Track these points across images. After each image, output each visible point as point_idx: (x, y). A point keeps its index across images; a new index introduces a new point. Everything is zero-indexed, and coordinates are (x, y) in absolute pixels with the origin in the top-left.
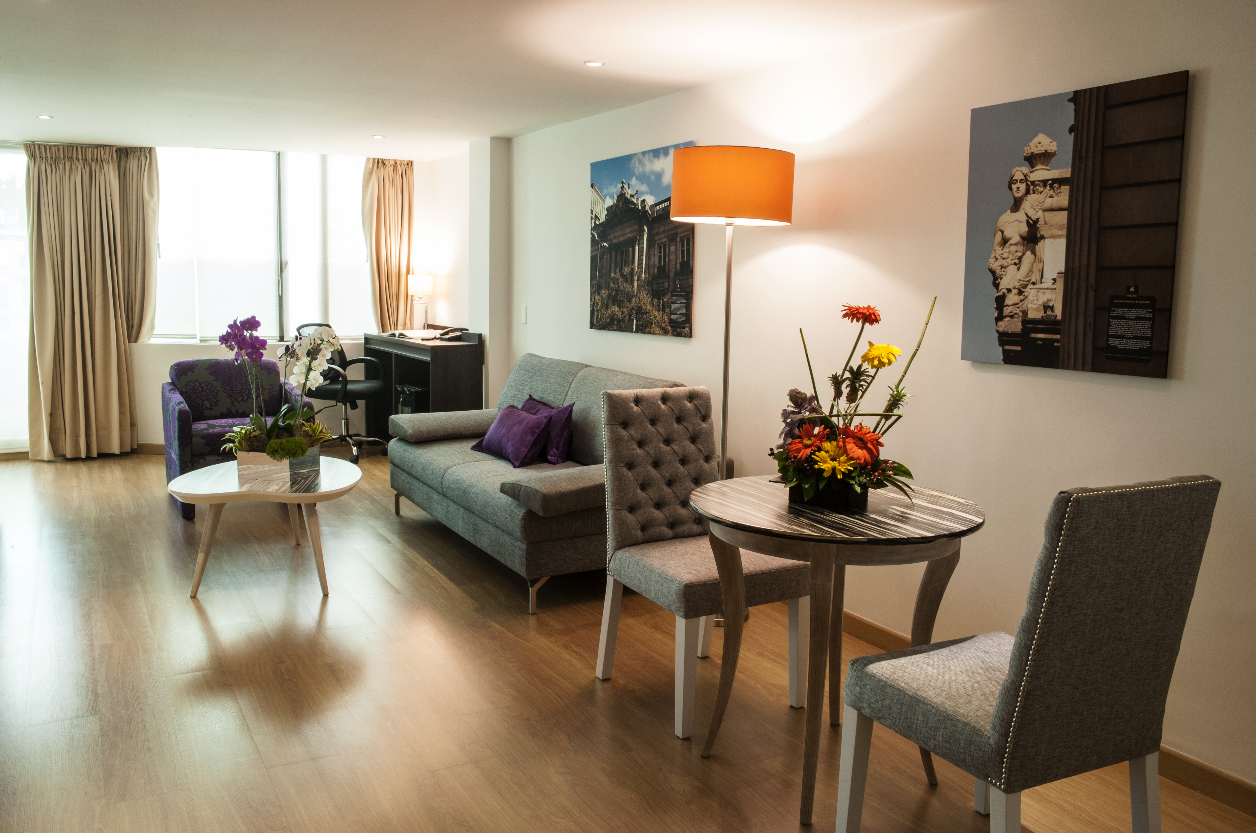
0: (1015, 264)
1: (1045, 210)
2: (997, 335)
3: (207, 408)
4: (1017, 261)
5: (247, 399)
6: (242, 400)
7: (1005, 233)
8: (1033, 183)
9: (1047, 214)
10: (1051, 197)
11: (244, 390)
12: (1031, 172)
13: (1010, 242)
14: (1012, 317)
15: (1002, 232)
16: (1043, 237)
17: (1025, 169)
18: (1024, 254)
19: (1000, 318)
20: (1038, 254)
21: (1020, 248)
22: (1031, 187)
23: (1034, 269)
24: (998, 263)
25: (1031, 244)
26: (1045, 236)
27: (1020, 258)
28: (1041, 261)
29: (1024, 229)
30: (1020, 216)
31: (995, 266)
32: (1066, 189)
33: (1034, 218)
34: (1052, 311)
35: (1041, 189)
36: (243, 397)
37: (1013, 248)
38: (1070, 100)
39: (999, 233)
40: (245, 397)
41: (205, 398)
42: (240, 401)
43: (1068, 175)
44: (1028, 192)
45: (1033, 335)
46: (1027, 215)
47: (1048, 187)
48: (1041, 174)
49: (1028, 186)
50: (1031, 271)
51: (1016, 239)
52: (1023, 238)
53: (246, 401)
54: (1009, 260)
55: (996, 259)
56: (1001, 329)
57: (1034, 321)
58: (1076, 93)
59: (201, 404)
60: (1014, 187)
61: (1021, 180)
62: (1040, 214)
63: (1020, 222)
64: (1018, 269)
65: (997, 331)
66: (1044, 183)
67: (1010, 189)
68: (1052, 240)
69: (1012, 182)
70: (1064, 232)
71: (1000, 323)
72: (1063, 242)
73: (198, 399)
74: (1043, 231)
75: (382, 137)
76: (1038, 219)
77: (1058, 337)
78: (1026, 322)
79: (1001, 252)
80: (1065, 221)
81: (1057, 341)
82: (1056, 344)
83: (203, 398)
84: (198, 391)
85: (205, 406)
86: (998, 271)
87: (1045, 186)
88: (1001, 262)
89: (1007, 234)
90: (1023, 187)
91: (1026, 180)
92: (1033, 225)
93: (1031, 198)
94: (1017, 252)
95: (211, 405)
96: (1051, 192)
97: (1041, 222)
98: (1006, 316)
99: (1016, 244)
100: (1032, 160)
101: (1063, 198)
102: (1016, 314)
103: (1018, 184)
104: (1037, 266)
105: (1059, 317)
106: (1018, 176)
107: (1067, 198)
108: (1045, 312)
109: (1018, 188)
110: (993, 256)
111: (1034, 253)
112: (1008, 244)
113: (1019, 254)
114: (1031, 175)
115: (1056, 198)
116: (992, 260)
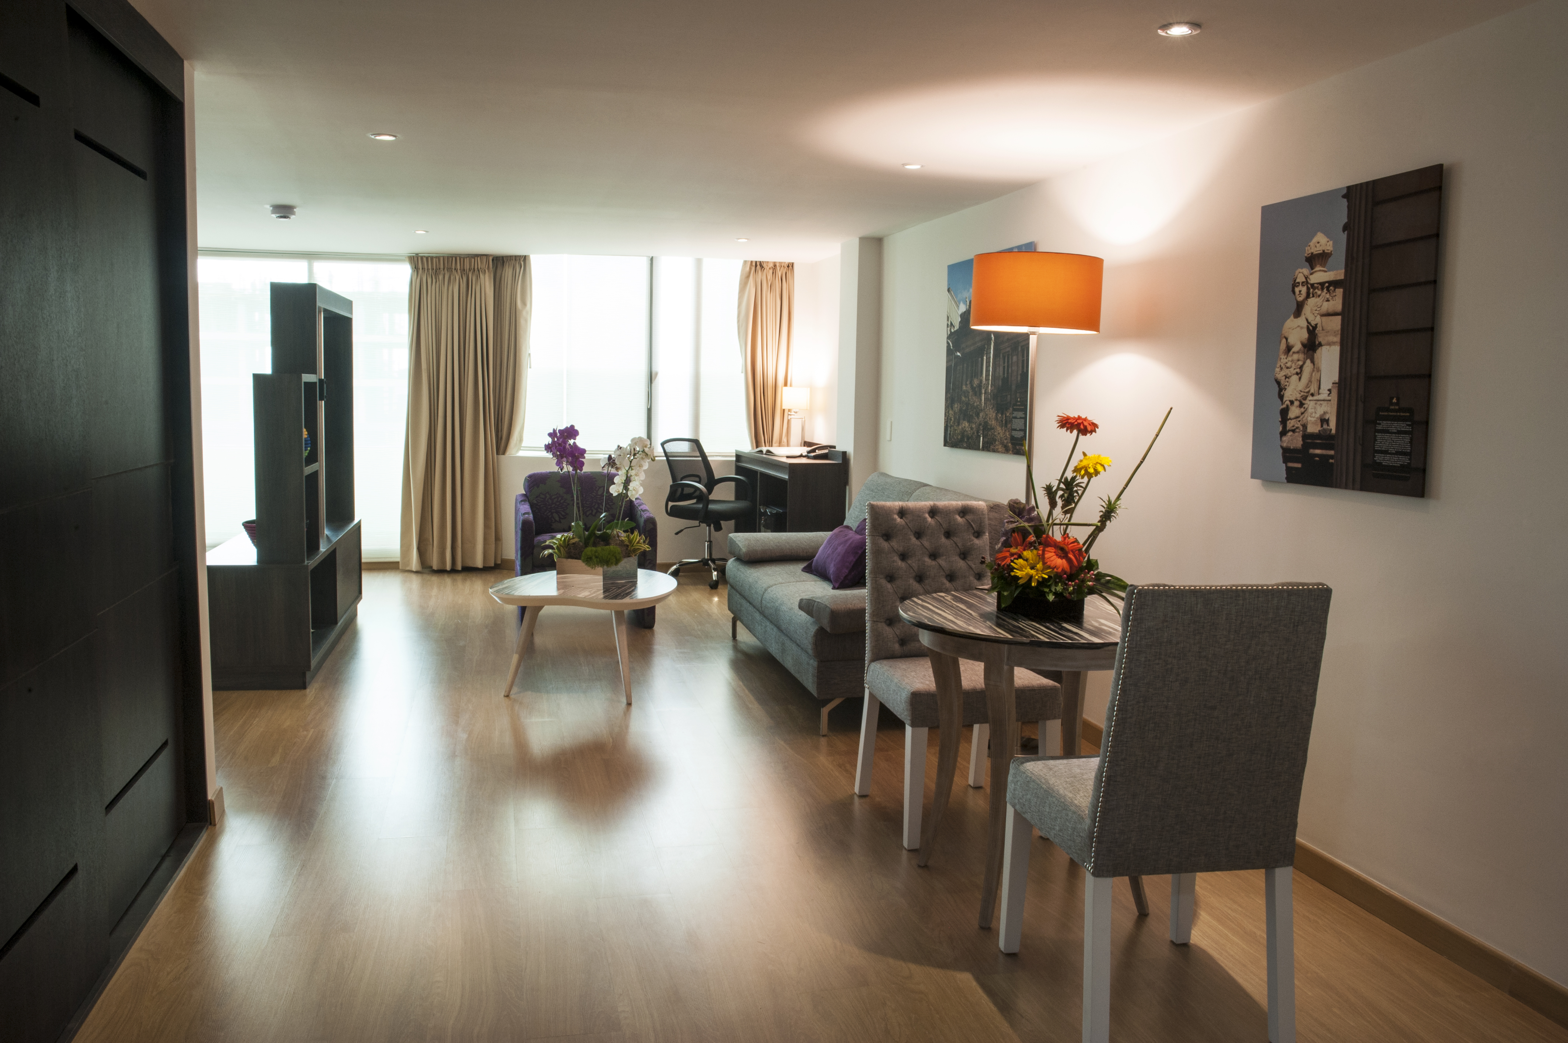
0: (1297, 374)
1: (1323, 315)
2: (1281, 451)
3: (556, 521)
4: (1298, 370)
5: (596, 513)
6: (591, 514)
7: (1289, 340)
8: (1312, 285)
9: (1324, 318)
10: (1328, 300)
11: (594, 504)
12: (1311, 274)
13: (1293, 350)
14: (1294, 431)
15: (1287, 339)
16: (1320, 345)
17: (1306, 271)
18: (1304, 363)
19: (1283, 433)
20: (1316, 363)
21: (1301, 356)
22: (1312, 289)
23: (1313, 379)
24: (1283, 373)
25: (1311, 352)
26: (1323, 343)
27: (1301, 367)
28: (1319, 370)
29: (1305, 335)
30: (1301, 322)
31: (1280, 375)
32: (1340, 292)
33: (1313, 323)
34: (1328, 425)
35: (1319, 292)
36: (592, 511)
37: (1296, 357)
38: (1344, 196)
39: (1284, 340)
40: (595, 511)
41: (554, 511)
42: (589, 515)
43: (1342, 277)
44: (1308, 296)
45: (1312, 451)
46: (1307, 320)
47: (1325, 290)
48: (1320, 276)
49: (1308, 289)
50: (1310, 381)
51: (1298, 347)
52: (1304, 345)
53: (595, 516)
54: (1292, 369)
55: (1282, 369)
56: (1285, 445)
57: (1312, 436)
58: (1349, 188)
59: (550, 517)
60: (1297, 290)
61: (1303, 282)
62: (1318, 320)
63: (1302, 328)
64: (1300, 379)
65: (1282, 447)
66: (1322, 284)
67: (1294, 292)
68: (1328, 347)
69: (1295, 285)
70: (1337, 339)
71: (1284, 438)
72: (1337, 349)
73: (548, 511)
74: (1321, 338)
75: (747, 240)
76: (1316, 325)
77: (1332, 452)
78: (1306, 436)
79: (1286, 361)
80: (1339, 327)
81: (1332, 457)
82: (1331, 461)
83: (553, 511)
84: (548, 504)
85: (554, 518)
86: (1283, 382)
87: (1322, 289)
88: (1285, 372)
89: (1291, 341)
90: (1304, 290)
91: (1307, 282)
92: (1312, 330)
93: (1312, 301)
94: (1298, 360)
95: (560, 518)
96: (1328, 296)
97: (1319, 328)
98: (1289, 431)
99: (1298, 352)
100: (1313, 261)
101: (1337, 303)
102: (1297, 428)
103: (1300, 288)
104: (1315, 376)
105: (1333, 431)
106: (1301, 279)
107: (1341, 301)
108: (1322, 426)
109: (1300, 291)
110: (1278, 365)
111: (1313, 362)
112: (1291, 353)
113: (1300, 363)
114: (1311, 277)
115: (1331, 302)
116: (1278, 370)
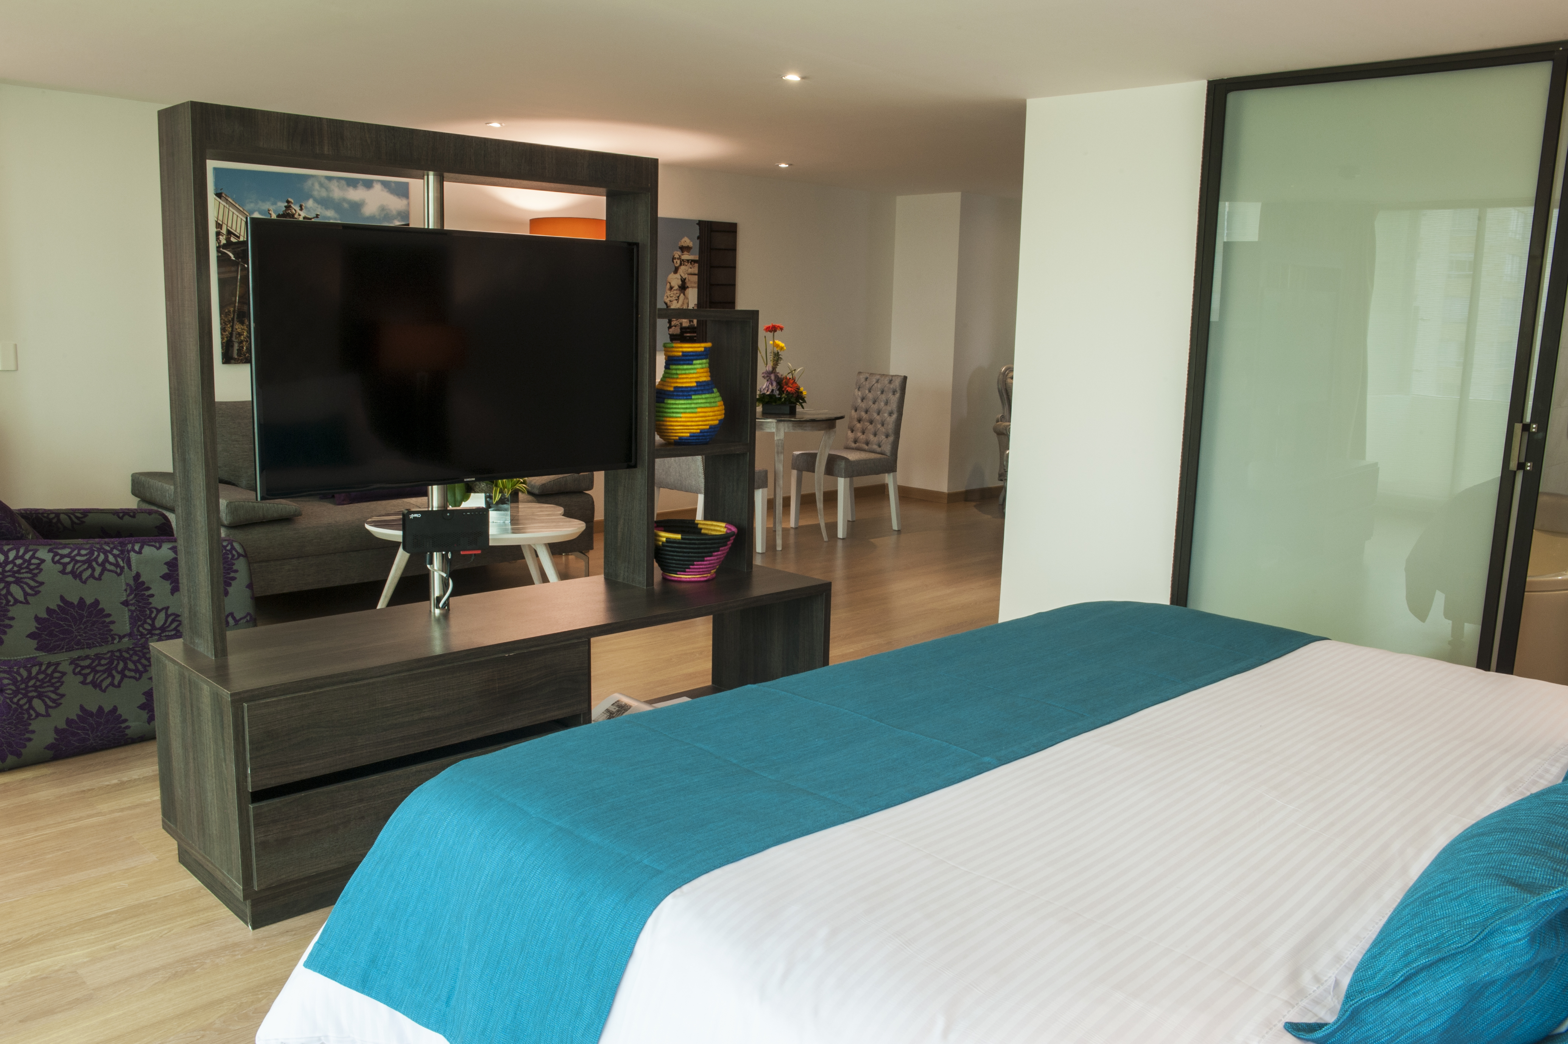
0: (676, 300)
1: (688, 274)
2: (669, 336)
4: (677, 298)
7: (672, 284)
8: (683, 260)
9: (690, 276)
10: (691, 268)
12: (682, 255)
14: (675, 326)
15: (670, 283)
16: (688, 287)
17: (679, 253)
18: (680, 295)
19: (670, 327)
20: (686, 295)
21: (678, 292)
22: (682, 262)
23: (685, 303)
24: (668, 299)
25: (683, 290)
26: (689, 286)
27: (678, 297)
28: (687, 299)
29: (680, 282)
30: (678, 276)
31: (667, 300)
32: (696, 265)
33: (684, 277)
34: (693, 323)
35: (686, 264)
37: (675, 292)
38: (697, 224)
39: (669, 284)
43: (697, 259)
44: (681, 264)
45: (685, 335)
46: (681, 276)
47: (689, 263)
48: (686, 256)
49: (681, 262)
50: (683, 303)
51: (676, 287)
52: (679, 287)
54: (673, 298)
55: (668, 297)
56: (671, 333)
57: (685, 328)
58: (699, 221)
60: (675, 261)
61: (678, 258)
62: (686, 276)
63: (678, 279)
64: (678, 302)
65: (669, 334)
66: (688, 261)
67: (673, 262)
68: (692, 289)
69: (674, 258)
70: (696, 285)
71: (670, 330)
72: (696, 290)
74: (688, 284)
76: (686, 278)
77: (695, 335)
78: (682, 328)
79: (670, 293)
80: (697, 280)
81: (695, 337)
82: (695, 338)
86: (669, 303)
87: (688, 263)
88: (670, 299)
89: (673, 284)
90: (679, 262)
91: (680, 259)
92: (683, 281)
93: (683, 267)
94: (677, 294)
96: (691, 266)
97: (687, 280)
98: (673, 326)
99: (676, 290)
100: (683, 249)
102: (677, 325)
103: (677, 260)
104: (686, 301)
105: (696, 325)
106: (677, 256)
108: (690, 323)
109: (677, 262)
110: (666, 295)
111: (684, 294)
112: (673, 290)
113: (678, 295)
114: (682, 256)
115: (693, 269)
116: (665, 297)
